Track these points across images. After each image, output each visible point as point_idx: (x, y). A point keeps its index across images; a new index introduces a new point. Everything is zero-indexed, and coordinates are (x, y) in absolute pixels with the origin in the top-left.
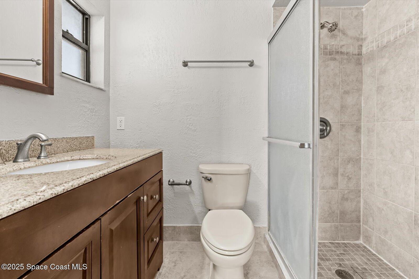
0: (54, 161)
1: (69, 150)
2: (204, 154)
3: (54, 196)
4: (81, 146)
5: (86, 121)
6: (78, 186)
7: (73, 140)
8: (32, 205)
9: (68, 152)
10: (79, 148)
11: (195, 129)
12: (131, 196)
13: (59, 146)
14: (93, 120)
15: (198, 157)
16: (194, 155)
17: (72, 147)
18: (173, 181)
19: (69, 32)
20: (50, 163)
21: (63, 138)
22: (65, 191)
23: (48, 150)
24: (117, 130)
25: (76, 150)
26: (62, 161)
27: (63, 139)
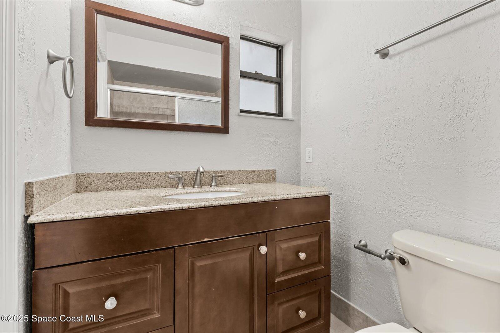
0: (215, 190)
1: (245, 182)
2: (420, 212)
3: (116, 215)
4: (259, 179)
5: (267, 155)
6: (143, 212)
7: (249, 173)
8: (96, 217)
9: (244, 184)
10: (257, 181)
11: (403, 163)
12: (235, 239)
13: (234, 177)
14: (277, 153)
15: (408, 214)
16: (400, 209)
17: (249, 179)
18: (365, 243)
19: (258, 72)
20: (212, 191)
21: (239, 170)
22: (127, 214)
23: (224, 180)
24: (307, 163)
25: (252, 182)
26: (221, 191)
27: (239, 172)
